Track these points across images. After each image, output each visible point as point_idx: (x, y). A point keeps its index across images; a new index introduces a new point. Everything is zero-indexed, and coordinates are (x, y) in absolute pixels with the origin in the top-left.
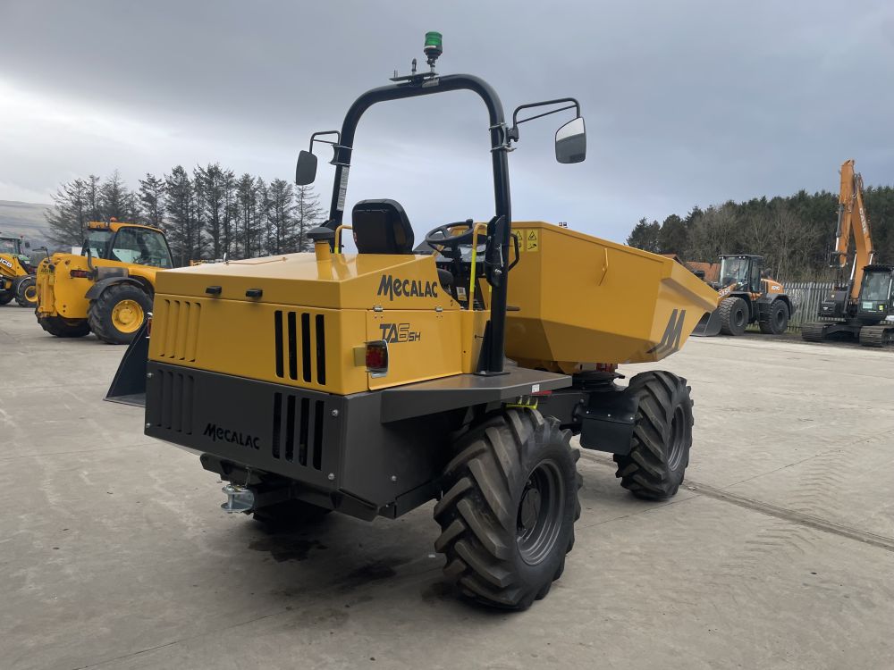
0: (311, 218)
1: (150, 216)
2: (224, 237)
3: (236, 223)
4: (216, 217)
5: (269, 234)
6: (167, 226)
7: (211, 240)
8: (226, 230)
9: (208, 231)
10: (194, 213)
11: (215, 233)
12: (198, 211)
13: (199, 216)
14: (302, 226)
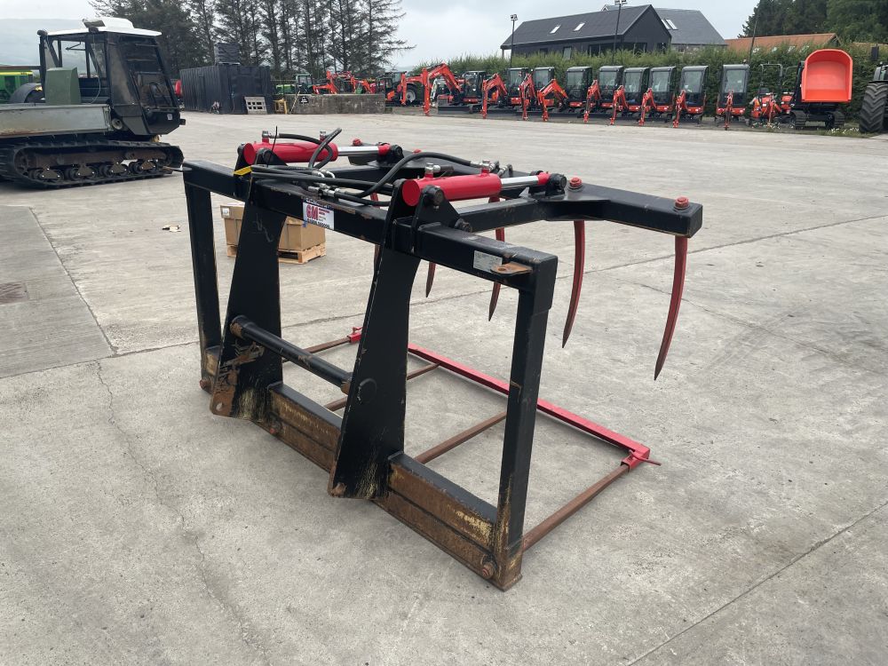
0: (380, 11)
1: (199, 19)
2: (283, 41)
3: (296, 21)
4: (272, 15)
5: (333, 35)
6: (219, 31)
7: (267, 47)
8: (284, 32)
9: (264, 34)
10: (246, 12)
11: (272, 37)
12: (251, 9)
13: (253, 15)
14: (371, 21)
